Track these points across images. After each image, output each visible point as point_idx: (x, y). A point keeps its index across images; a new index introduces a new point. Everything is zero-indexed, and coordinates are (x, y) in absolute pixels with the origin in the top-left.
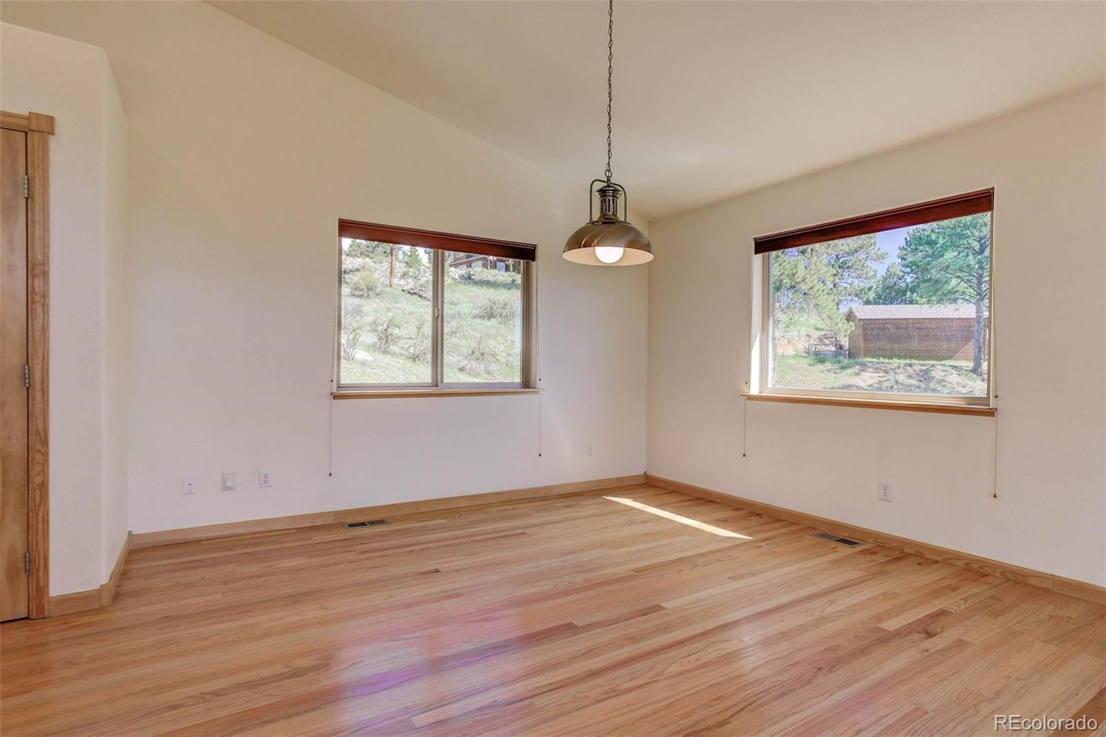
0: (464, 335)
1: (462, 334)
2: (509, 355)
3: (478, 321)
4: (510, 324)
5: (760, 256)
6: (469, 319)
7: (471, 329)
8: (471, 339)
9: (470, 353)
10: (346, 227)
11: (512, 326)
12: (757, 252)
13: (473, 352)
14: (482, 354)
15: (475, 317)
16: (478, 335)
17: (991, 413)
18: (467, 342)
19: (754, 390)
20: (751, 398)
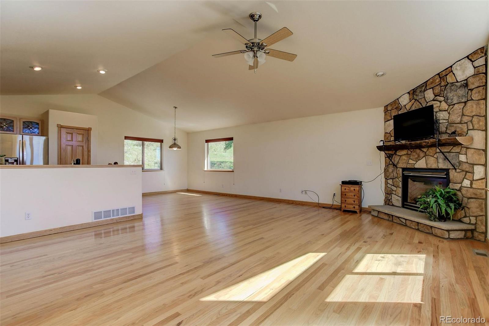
0: (131, 153)
1: (130, 153)
2: (149, 161)
3: (136, 147)
4: (149, 149)
5: (207, 143)
6: (132, 146)
7: (133, 150)
8: (134, 154)
9: (134, 160)
10: (126, 138)
11: (150, 149)
12: (206, 142)
13: (135, 160)
14: (139, 161)
15: (134, 145)
16: (136, 153)
17: (233, 171)
18: (132, 156)
19: (206, 169)
20: (205, 171)
